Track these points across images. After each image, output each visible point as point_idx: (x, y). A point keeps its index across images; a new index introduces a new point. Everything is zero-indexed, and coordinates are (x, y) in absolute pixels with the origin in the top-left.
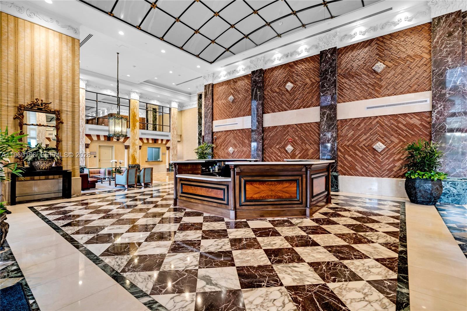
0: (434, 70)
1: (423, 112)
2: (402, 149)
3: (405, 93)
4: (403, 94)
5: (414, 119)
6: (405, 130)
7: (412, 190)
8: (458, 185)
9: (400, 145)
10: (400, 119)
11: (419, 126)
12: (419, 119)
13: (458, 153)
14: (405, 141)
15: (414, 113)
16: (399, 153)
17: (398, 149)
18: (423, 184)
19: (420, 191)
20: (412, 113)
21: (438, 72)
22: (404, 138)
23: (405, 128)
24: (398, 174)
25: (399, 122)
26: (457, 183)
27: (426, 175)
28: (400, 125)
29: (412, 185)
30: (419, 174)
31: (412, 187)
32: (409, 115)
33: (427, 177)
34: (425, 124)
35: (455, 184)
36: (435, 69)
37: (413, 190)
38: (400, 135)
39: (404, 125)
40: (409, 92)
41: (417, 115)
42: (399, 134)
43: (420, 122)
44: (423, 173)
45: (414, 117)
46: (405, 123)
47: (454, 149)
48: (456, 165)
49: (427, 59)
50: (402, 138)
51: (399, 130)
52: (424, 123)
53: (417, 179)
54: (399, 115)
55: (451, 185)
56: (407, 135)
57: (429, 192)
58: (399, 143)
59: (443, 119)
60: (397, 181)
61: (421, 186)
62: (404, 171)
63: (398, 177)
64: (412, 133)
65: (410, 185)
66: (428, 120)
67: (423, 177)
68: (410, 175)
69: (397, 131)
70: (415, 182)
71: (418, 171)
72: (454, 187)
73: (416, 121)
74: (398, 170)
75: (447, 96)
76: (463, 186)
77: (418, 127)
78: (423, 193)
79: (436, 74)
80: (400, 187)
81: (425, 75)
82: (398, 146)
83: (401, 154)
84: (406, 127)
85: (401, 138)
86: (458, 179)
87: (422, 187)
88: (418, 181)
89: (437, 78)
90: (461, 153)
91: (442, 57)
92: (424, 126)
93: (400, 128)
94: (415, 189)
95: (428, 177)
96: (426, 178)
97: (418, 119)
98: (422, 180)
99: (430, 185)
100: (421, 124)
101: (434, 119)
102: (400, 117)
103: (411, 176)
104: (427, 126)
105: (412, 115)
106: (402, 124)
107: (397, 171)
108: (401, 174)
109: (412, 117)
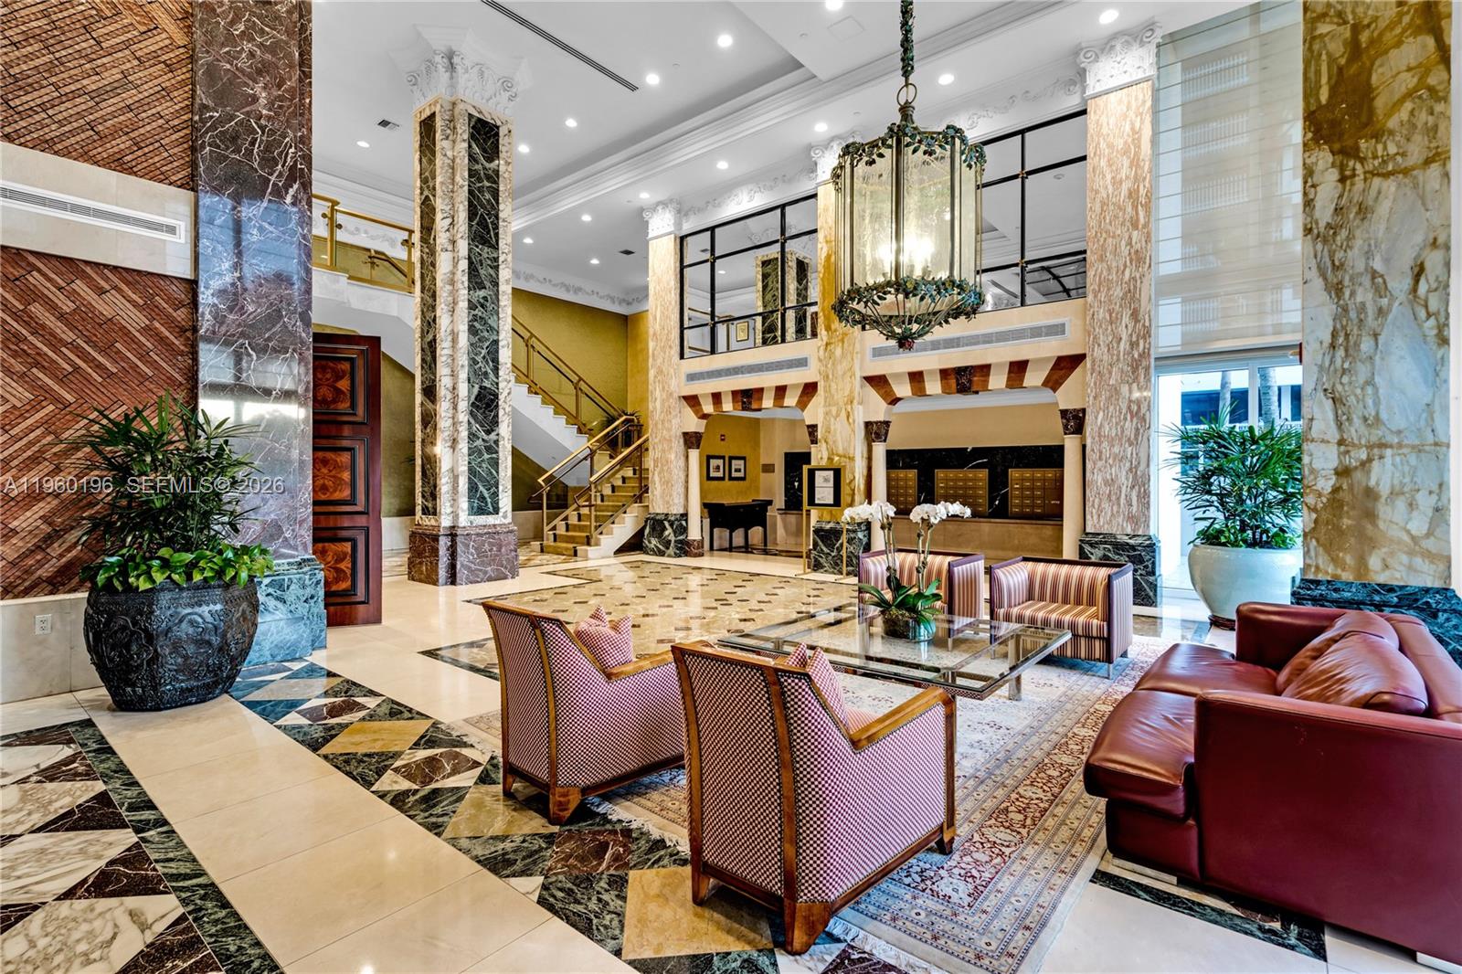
0: (205, 107)
1: (159, 275)
2: (49, 438)
3: (66, 153)
4: (56, 153)
5: (113, 296)
6: (66, 345)
7: (134, 648)
8: (291, 588)
9: (38, 416)
10: (35, 279)
11: (137, 334)
12: (141, 302)
13: (289, 461)
14: (72, 399)
15: (115, 268)
16: (35, 460)
17: (25, 441)
18: (189, 610)
19: (176, 646)
20: (106, 266)
21: (220, 122)
22: (60, 381)
23: (69, 336)
24: (28, 572)
25: (30, 295)
26: (286, 578)
27: (202, 564)
28: (36, 309)
29: (135, 623)
30: (166, 564)
31: (133, 633)
32: (88, 270)
33: (208, 574)
34: (167, 334)
35: (280, 587)
36: (211, 104)
37: (141, 646)
38: (37, 364)
39: (62, 317)
40: (86, 156)
41: (128, 283)
42: (37, 361)
43: (144, 322)
44: (188, 557)
45: (116, 288)
46: (67, 306)
47: (276, 448)
48: (284, 510)
49: (172, 46)
50: (50, 382)
51: (31, 338)
52: (163, 329)
53: (162, 590)
54: (32, 259)
55: (271, 590)
56: (77, 369)
57: (216, 640)
58: (35, 406)
59: (239, 325)
60: (26, 615)
61: (181, 621)
62: (61, 556)
63: (26, 593)
64: (108, 365)
65: (124, 628)
66: (181, 315)
67: (189, 577)
68: (123, 571)
69: (19, 338)
70: (150, 605)
71: (165, 552)
72: (277, 598)
73: (121, 308)
74: (31, 552)
75: (255, 239)
76: (304, 587)
77: (133, 339)
78: (191, 649)
79: (213, 127)
80: (42, 642)
81: (166, 108)
82: (29, 422)
83: (46, 467)
84: (72, 327)
85: (47, 380)
86: (288, 564)
87: (184, 625)
88: (165, 598)
89: (218, 147)
90: (296, 464)
91: (237, 69)
92: (162, 340)
93: (38, 329)
94: (150, 638)
95: (210, 574)
96: (205, 579)
97: (135, 304)
98: (182, 589)
99: (219, 607)
100: (147, 330)
101: (208, 316)
102: (39, 271)
103: (131, 580)
104: (177, 342)
105: (107, 280)
106: (52, 307)
107: (23, 556)
108: (45, 572)
109: (108, 287)
